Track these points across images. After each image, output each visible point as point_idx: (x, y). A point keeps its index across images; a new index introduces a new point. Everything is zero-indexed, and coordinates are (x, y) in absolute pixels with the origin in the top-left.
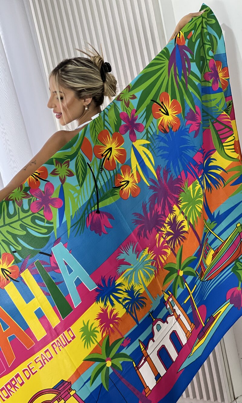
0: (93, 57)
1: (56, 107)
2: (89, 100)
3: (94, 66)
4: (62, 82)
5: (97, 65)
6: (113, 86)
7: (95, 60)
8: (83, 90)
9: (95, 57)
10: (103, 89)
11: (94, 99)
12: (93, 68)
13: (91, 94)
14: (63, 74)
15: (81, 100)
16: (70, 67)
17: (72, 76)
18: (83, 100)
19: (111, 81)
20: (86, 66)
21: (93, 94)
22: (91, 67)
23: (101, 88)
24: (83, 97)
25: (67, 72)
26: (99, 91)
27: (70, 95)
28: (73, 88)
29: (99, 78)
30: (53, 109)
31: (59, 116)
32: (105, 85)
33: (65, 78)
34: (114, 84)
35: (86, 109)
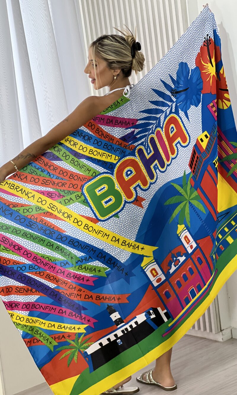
0: (127, 36)
1: (90, 73)
2: (119, 71)
3: (126, 44)
4: (97, 53)
5: (129, 43)
6: (140, 62)
7: (128, 39)
8: (114, 62)
9: (129, 36)
10: (132, 64)
11: (123, 70)
12: (125, 45)
13: (120, 66)
14: (99, 47)
15: (111, 70)
16: (106, 41)
17: (106, 50)
18: (113, 71)
19: (139, 58)
20: (119, 42)
21: (122, 67)
22: (123, 44)
23: (130, 63)
24: (113, 68)
25: (102, 45)
26: (128, 65)
27: (103, 65)
28: (106, 60)
29: (129, 54)
30: (88, 75)
31: (94, 81)
32: (134, 61)
33: (100, 50)
34: (141, 61)
35: (115, 78)
